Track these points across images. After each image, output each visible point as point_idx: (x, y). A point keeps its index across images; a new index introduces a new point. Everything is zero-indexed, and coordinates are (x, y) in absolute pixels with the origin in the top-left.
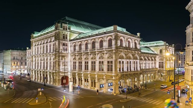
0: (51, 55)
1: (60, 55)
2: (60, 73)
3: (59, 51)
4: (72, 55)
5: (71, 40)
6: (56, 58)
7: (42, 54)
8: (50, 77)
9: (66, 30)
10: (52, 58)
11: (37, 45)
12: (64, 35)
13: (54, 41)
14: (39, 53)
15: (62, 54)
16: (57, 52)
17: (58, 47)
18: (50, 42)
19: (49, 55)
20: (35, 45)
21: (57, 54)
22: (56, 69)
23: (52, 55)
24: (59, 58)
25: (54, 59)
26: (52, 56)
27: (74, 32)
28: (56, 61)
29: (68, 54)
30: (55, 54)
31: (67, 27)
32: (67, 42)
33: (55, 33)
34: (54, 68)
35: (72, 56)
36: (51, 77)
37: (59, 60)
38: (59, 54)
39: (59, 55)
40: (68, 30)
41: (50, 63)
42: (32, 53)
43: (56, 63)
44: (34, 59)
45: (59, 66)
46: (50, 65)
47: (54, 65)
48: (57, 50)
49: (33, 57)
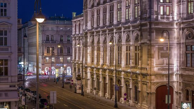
0: (129, 27)
1: (153, 26)
2: (153, 77)
3: (150, 17)
4: (182, 26)
6: (141, 35)
7: (108, 27)
8: (126, 85)
10: (132, 36)
11: (95, 4)
14: (101, 25)
15: (158, 24)
16: (145, 19)
17: (148, 7)
19: (125, 28)
20: (93, 6)
21: (145, 25)
22: (141, 64)
23: (131, 29)
24: (150, 35)
25: (137, 39)
26: (133, 31)
28: (143, 43)
29: (171, 24)
30: (142, 25)
34: (136, 64)
35: (183, 29)
36: (131, 87)
37: (150, 41)
38: (150, 26)
39: (150, 28)
41: (127, 50)
42: (86, 26)
43: (141, 50)
44: (89, 40)
45: (150, 56)
46: (127, 53)
47: (136, 54)
48: (144, 16)
49: (89, 35)
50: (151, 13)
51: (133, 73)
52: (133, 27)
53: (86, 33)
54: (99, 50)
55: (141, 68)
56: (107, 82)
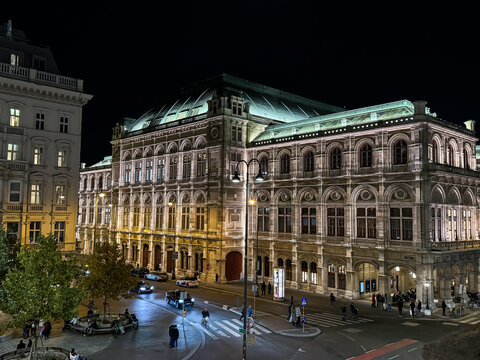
0: (189, 186)
1: (225, 186)
2: (224, 242)
3: (222, 176)
5: (249, 145)
6: (208, 195)
9: (240, 113)
10: (194, 196)
11: (134, 156)
12: (234, 128)
13: (200, 147)
15: (229, 184)
16: (215, 178)
17: (219, 164)
18: (186, 149)
19: (182, 187)
20: (127, 158)
21: (216, 184)
22: (208, 228)
24: (222, 196)
25: (200, 199)
26: (194, 191)
27: (258, 120)
28: (211, 205)
29: (242, 184)
30: (209, 184)
31: (240, 105)
32: (240, 149)
33: (210, 123)
34: (198, 228)
35: (255, 191)
36: (190, 254)
37: (221, 202)
38: (222, 186)
39: (222, 188)
40: (244, 114)
41: (184, 212)
42: (117, 181)
43: (208, 212)
44: (121, 199)
45: (221, 219)
46: (184, 216)
47: (198, 217)
48: (214, 174)
49: (120, 193)
50: (223, 172)
51: (194, 238)
52: (195, 186)
53: (117, 190)
54: (137, 210)
55: (208, 233)
56: (151, 249)
